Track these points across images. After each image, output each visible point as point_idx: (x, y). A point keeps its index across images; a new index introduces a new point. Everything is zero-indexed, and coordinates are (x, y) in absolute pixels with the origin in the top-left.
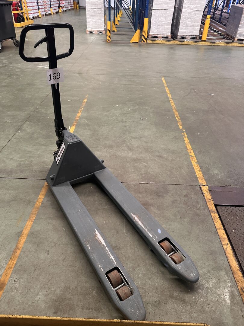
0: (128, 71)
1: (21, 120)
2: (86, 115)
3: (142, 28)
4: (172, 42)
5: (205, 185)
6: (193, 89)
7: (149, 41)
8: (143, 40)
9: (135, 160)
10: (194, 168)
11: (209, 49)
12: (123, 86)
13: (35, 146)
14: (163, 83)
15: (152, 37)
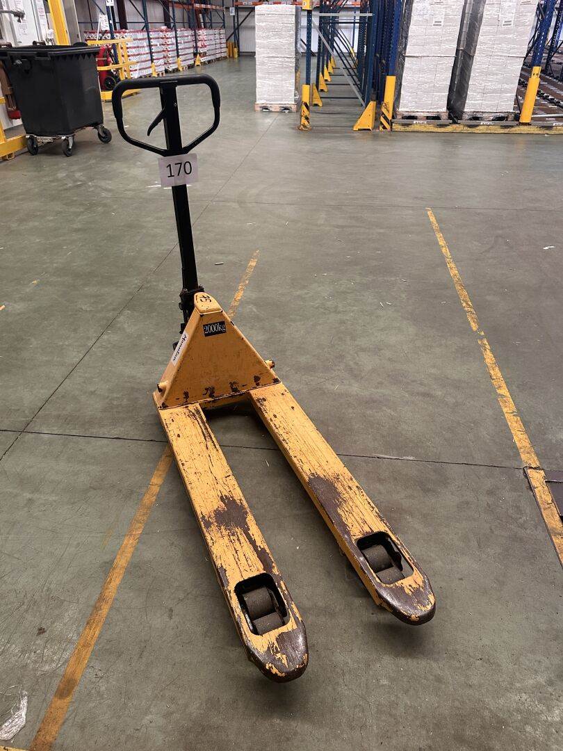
0: (348, 194)
1: (111, 307)
2: (254, 296)
3: (380, 98)
4: (449, 129)
5: (535, 468)
6: (501, 236)
7: (396, 127)
8: (382, 123)
9: (367, 402)
10: (509, 424)
11: (537, 142)
12: (337, 229)
13: (143, 364)
14: (431, 223)
15: (403, 118)
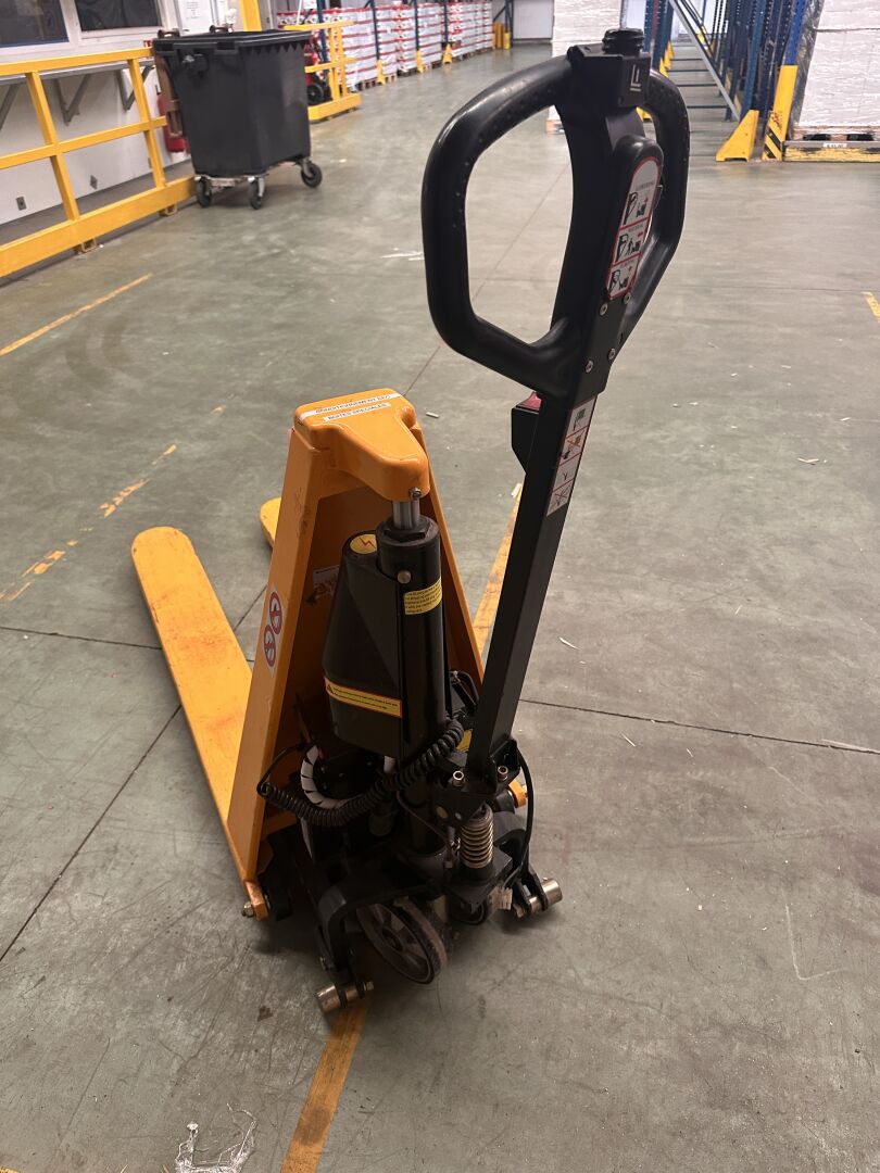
7: (792, 154)
8: (767, 148)
9: (799, 641)
12: (707, 327)
14: (874, 319)
15: (804, 138)
